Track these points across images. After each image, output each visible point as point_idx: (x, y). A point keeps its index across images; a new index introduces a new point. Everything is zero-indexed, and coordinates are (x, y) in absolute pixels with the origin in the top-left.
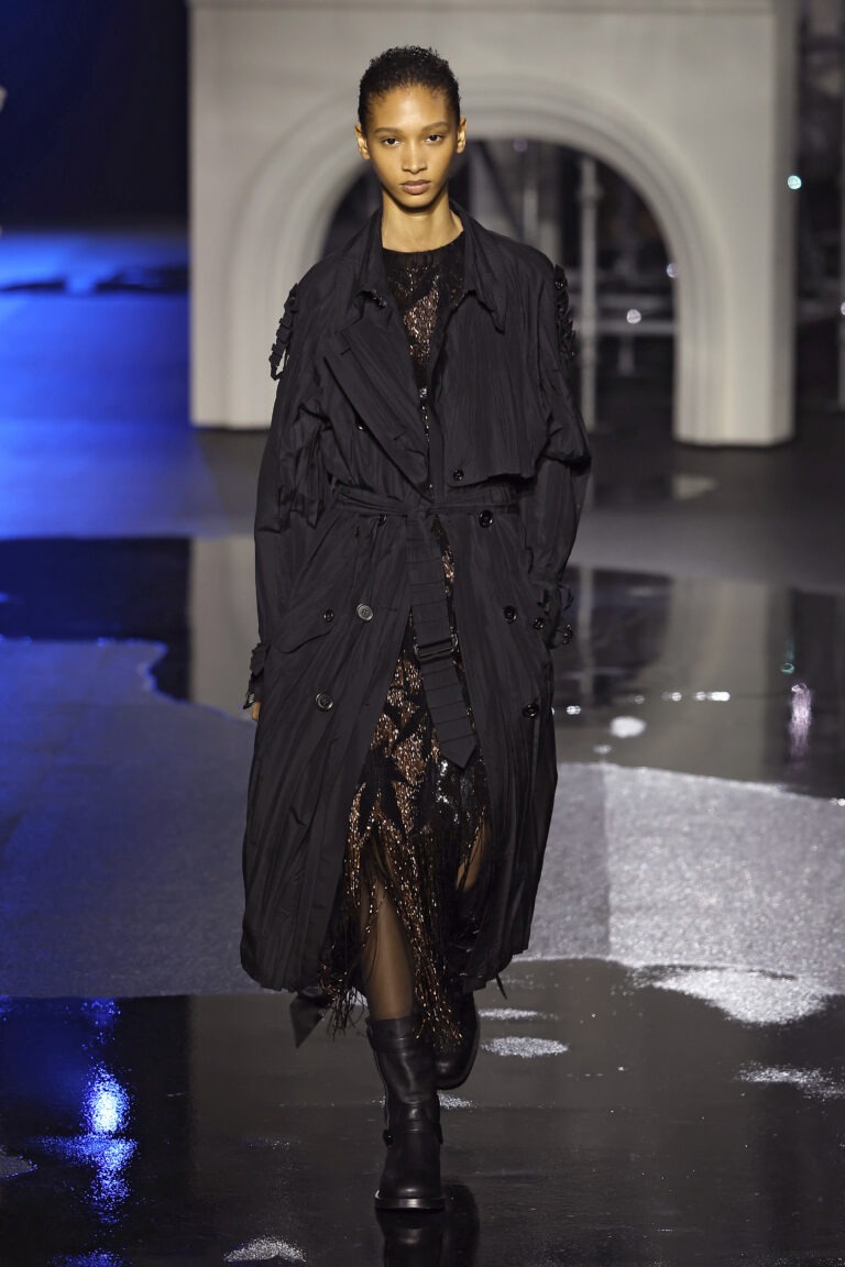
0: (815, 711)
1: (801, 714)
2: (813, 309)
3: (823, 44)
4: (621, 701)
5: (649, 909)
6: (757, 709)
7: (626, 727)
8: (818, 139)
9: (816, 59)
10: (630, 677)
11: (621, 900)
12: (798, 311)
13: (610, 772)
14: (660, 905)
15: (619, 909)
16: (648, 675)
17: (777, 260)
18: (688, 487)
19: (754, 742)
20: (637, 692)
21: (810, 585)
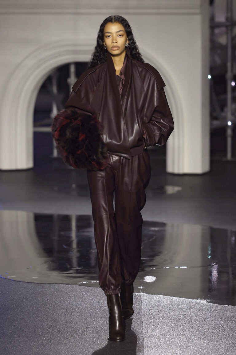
0: (219, 272)
1: (215, 273)
2: (216, 123)
3: (219, 25)
4: (148, 269)
5: (159, 346)
6: (198, 272)
7: (149, 279)
8: (218, 60)
9: (217, 31)
10: (151, 260)
11: (148, 343)
12: (211, 124)
13: (144, 296)
14: (163, 345)
15: (148, 347)
16: (157, 259)
17: (203, 105)
18: (171, 190)
19: (197, 285)
20: (153, 266)
21: (217, 226)
